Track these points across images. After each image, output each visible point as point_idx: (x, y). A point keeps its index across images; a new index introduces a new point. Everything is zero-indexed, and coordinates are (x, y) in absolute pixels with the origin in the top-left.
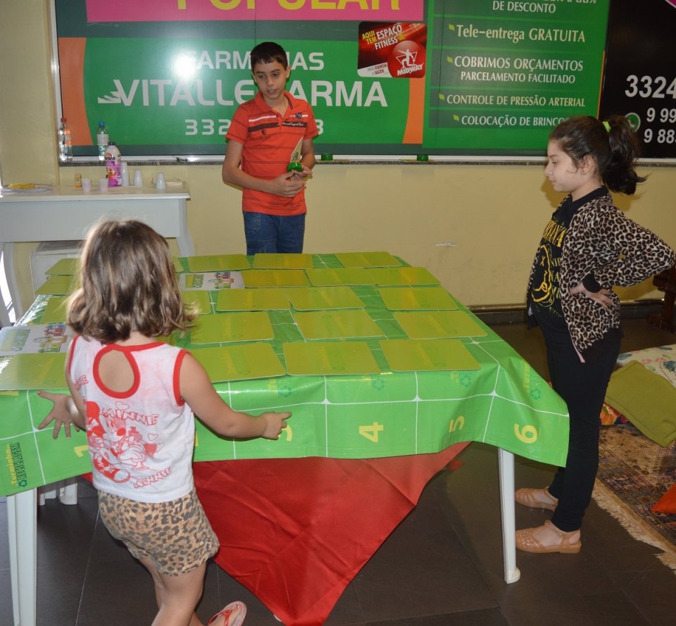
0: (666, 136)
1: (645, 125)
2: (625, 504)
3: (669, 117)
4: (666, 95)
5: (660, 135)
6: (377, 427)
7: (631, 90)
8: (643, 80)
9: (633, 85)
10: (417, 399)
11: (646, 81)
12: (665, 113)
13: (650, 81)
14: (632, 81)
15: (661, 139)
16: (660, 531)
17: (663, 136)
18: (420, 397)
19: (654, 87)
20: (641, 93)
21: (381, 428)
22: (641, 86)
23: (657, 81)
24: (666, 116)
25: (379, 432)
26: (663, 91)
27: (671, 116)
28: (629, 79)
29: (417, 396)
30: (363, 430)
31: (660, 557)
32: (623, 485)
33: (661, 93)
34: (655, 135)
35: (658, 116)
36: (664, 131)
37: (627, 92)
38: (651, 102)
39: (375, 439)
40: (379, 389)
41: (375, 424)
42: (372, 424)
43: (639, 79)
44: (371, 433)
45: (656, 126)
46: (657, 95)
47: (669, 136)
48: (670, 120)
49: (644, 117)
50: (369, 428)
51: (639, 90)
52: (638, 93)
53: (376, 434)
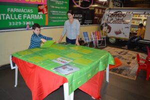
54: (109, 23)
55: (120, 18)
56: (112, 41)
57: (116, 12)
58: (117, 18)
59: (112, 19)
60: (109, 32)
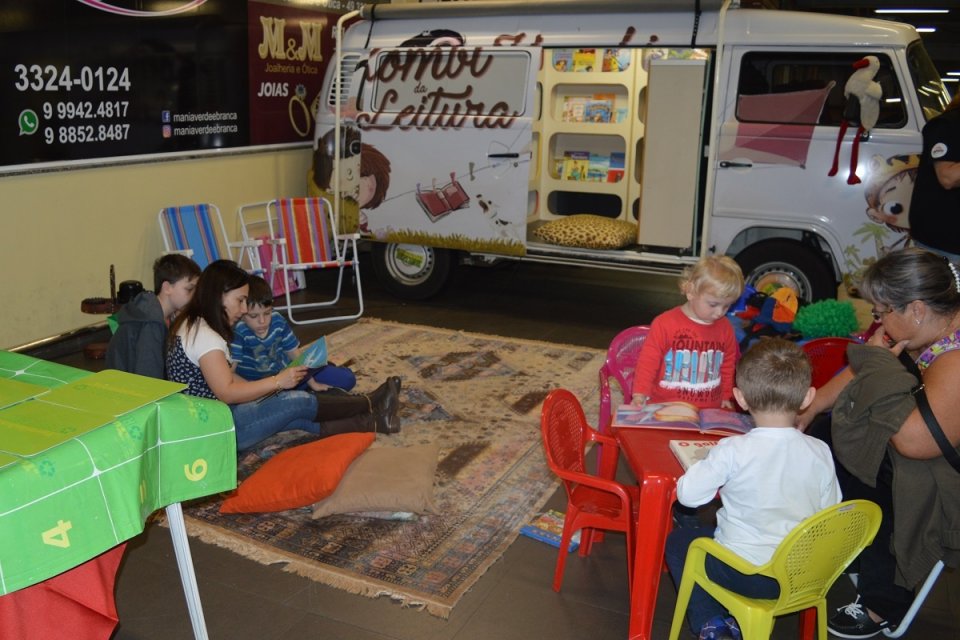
0: (68, 134)
1: (44, 124)
2: (228, 531)
3: (67, 113)
4: (60, 87)
5: (62, 134)
6: (64, 527)
7: (22, 83)
8: (32, 70)
9: (22, 76)
10: (97, 472)
11: (36, 72)
12: (61, 108)
13: (40, 72)
14: (21, 71)
15: (63, 138)
16: (274, 545)
17: (64, 134)
18: (99, 469)
19: (46, 78)
20: (33, 85)
21: (68, 525)
22: (31, 77)
23: (47, 71)
24: (64, 111)
25: (68, 532)
26: (56, 83)
27: (69, 111)
28: (17, 69)
29: (96, 469)
30: (47, 537)
31: (286, 569)
32: (215, 513)
33: (54, 84)
34: (57, 135)
35: (55, 112)
36: (64, 129)
37: (18, 85)
38: (45, 95)
39: (65, 543)
40: (51, 475)
41: (60, 522)
42: (57, 525)
43: (28, 68)
44: (59, 537)
45: (56, 123)
46: (50, 87)
47: (71, 134)
48: (69, 116)
49: (41, 114)
50: (54, 532)
51: (30, 82)
52: (30, 87)
53: (65, 536)
54: (373, 124)
55: (449, 85)
56: (409, 267)
57: (421, 41)
58: (430, 83)
59: (393, 95)
60: (375, 203)
